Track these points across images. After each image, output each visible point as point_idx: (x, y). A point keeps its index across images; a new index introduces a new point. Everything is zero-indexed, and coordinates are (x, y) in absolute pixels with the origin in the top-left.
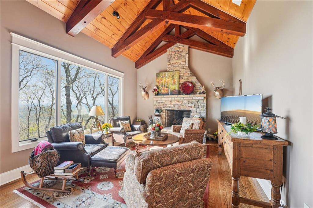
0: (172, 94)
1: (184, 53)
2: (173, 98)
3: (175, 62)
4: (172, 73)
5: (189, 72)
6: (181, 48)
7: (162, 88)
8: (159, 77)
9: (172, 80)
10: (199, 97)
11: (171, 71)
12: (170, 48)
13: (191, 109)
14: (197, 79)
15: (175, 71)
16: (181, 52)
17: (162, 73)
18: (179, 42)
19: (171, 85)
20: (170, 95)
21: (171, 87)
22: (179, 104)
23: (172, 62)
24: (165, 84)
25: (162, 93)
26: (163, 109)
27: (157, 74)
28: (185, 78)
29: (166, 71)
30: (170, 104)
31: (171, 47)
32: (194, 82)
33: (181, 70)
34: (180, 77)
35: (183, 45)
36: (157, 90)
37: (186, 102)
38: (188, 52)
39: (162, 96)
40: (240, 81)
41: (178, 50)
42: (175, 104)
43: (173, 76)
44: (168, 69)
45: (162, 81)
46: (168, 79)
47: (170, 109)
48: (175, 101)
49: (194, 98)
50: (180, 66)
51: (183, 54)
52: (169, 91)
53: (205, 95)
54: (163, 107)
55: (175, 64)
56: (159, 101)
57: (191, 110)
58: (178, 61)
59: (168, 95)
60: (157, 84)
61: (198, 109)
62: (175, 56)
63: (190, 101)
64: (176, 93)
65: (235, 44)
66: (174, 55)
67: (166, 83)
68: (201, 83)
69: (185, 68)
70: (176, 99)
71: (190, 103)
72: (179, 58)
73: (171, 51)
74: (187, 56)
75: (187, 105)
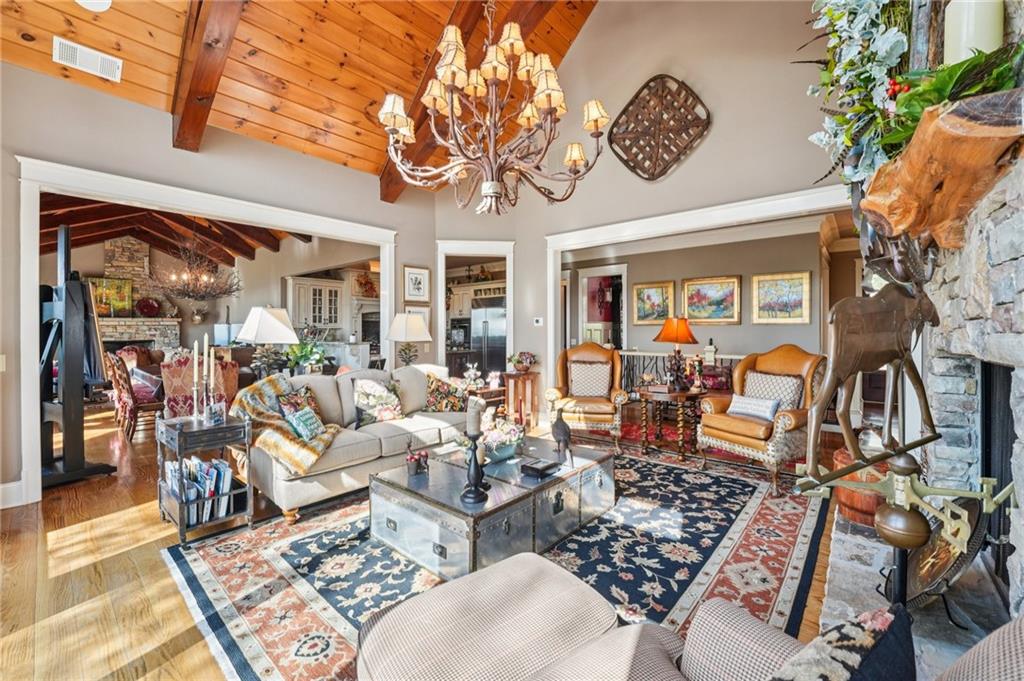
0: (118, 316)
1: (141, 254)
2: (123, 322)
3: (123, 264)
4: (116, 282)
6: (134, 245)
9: (118, 293)
10: (169, 322)
11: (114, 279)
12: (111, 240)
13: (154, 339)
14: (164, 295)
15: (124, 279)
16: (135, 251)
17: (95, 279)
19: (117, 300)
20: (115, 317)
21: (117, 305)
22: (130, 331)
23: (115, 263)
24: (102, 298)
28: (143, 292)
29: (101, 276)
30: (113, 332)
31: (115, 239)
32: (161, 299)
33: (135, 279)
34: (134, 290)
35: (139, 241)
37: (145, 328)
38: (148, 254)
40: (228, 307)
41: (130, 246)
42: (123, 331)
43: (119, 287)
44: (106, 273)
46: (108, 291)
47: (113, 339)
49: (162, 323)
50: (133, 272)
51: (139, 255)
52: (112, 311)
53: (180, 320)
55: (123, 267)
58: (128, 264)
59: (111, 317)
61: (167, 338)
62: (123, 255)
63: (152, 327)
64: (126, 315)
66: (120, 253)
67: (104, 298)
68: (171, 302)
69: (142, 276)
70: (128, 323)
71: (153, 330)
72: (131, 259)
73: (113, 244)
74: (146, 259)
75: (147, 332)
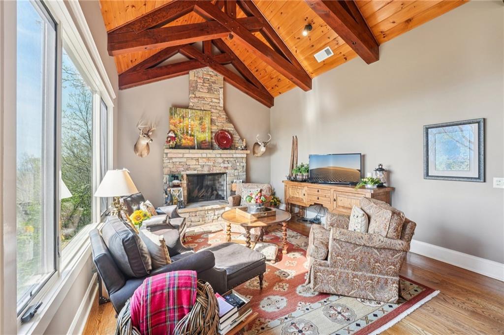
0: (200, 148)
1: (217, 85)
2: (205, 154)
3: (203, 95)
4: (199, 112)
5: (225, 116)
6: (212, 77)
7: (181, 136)
8: (176, 115)
9: (200, 124)
10: (240, 154)
11: (197, 110)
12: (195, 70)
13: (227, 171)
14: (235, 128)
15: (204, 110)
16: (213, 82)
17: (182, 109)
18: (211, 66)
19: (199, 132)
20: (198, 149)
21: (199, 136)
22: (209, 164)
23: (198, 94)
24: (187, 129)
25: (183, 145)
26: (182, 173)
27: (171, 109)
28: (219, 124)
29: (187, 107)
30: (196, 165)
31: (197, 70)
32: (231, 132)
33: (213, 110)
34: (212, 121)
35: (216, 72)
36: (173, 138)
37: (220, 160)
38: (222, 86)
39: (187, 151)
41: (209, 78)
42: (204, 164)
43: (201, 119)
44: (191, 104)
45: (181, 124)
46: (192, 122)
47: (195, 172)
48: (204, 160)
49: (235, 156)
50: (211, 104)
52: (196, 143)
53: (248, 152)
54: (182, 169)
55: (203, 98)
56: (174, 160)
57: (226, 173)
58: (208, 95)
59: (194, 148)
60: (172, 127)
61: (236, 171)
62: (204, 86)
63: (226, 159)
64: (207, 147)
65: (280, 93)
66: (201, 84)
67: (190, 129)
68: (240, 135)
69: (218, 108)
70: (208, 155)
71: (226, 162)
72: (210, 90)
73: (196, 75)
74: (221, 91)
75: (222, 165)
